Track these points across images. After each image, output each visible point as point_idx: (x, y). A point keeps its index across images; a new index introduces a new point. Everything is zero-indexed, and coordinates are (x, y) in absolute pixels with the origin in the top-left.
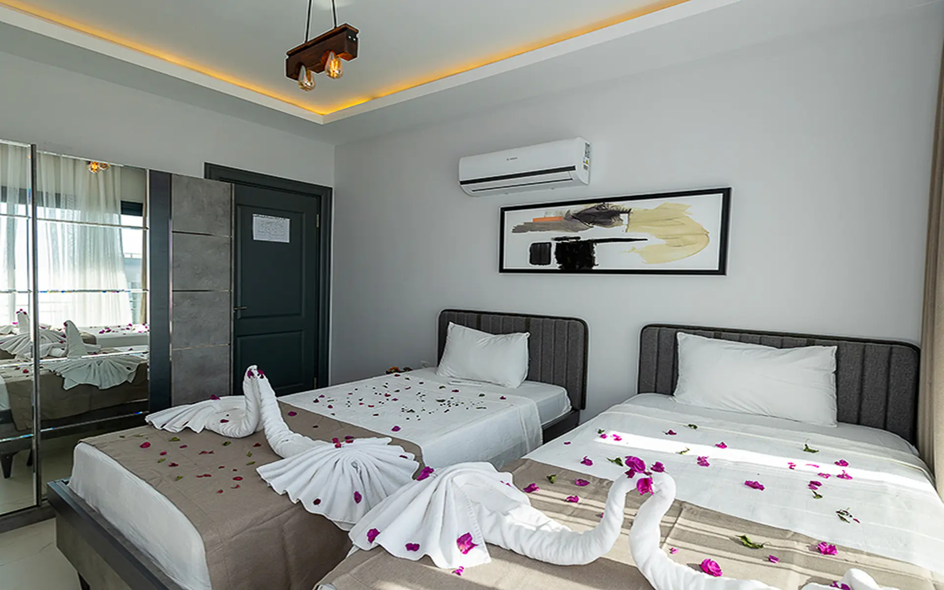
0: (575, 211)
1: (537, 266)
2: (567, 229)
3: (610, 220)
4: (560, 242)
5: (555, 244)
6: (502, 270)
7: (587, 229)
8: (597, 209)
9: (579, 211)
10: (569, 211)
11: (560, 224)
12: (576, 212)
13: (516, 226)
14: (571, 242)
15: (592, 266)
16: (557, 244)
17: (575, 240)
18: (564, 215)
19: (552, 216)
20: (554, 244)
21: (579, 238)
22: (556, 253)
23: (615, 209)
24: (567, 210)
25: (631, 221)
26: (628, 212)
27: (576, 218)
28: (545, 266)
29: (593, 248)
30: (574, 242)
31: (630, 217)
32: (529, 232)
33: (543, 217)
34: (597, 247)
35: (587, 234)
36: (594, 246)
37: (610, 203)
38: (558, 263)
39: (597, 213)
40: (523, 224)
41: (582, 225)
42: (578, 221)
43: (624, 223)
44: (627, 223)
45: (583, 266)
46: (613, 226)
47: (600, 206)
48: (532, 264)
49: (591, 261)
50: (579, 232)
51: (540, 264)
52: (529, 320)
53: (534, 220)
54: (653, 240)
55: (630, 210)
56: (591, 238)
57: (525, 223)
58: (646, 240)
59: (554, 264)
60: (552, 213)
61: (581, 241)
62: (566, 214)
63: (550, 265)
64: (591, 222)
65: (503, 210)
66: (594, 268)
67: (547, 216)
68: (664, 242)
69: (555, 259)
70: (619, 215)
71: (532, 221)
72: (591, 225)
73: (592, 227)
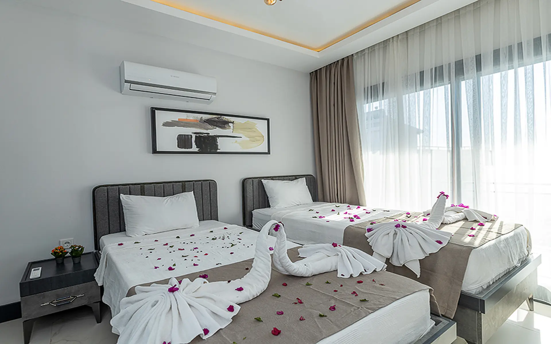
0: (205, 118)
1: (183, 149)
2: (201, 128)
3: (224, 126)
4: (198, 135)
5: (195, 136)
6: (155, 152)
7: (213, 129)
8: (218, 119)
9: (208, 118)
10: (202, 118)
11: (197, 125)
12: (206, 119)
13: (165, 121)
14: (204, 136)
15: (217, 150)
16: (196, 136)
17: (206, 135)
18: (199, 119)
19: (191, 118)
20: (194, 136)
21: (209, 134)
22: (196, 141)
23: (226, 120)
24: (201, 117)
25: (234, 127)
26: (233, 123)
27: (206, 122)
28: (188, 149)
29: (217, 140)
30: (206, 136)
31: (234, 125)
32: (176, 127)
33: (185, 118)
34: (219, 140)
35: (213, 132)
36: (217, 138)
37: (224, 117)
38: (197, 148)
39: (217, 121)
40: (171, 121)
41: (210, 127)
42: (208, 124)
43: (231, 128)
44: (232, 128)
45: (212, 150)
46: (226, 129)
47: (219, 117)
48: (180, 148)
49: (216, 148)
50: (209, 130)
51: (185, 148)
52: (185, 184)
53: (179, 119)
54: (244, 138)
55: (234, 122)
56: (215, 135)
57: (172, 121)
58: (241, 137)
59: (195, 148)
61: (210, 136)
62: (200, 119)
63: (192, 149)
64: (215, 126)
65: (154, 109)
66: (218, 151)
67: (188, 118)
68: (248, 139)
69: (195, 146)
70: (228, 124)
71: (177, 120)
72: (215, 127)
73: (216, 128)
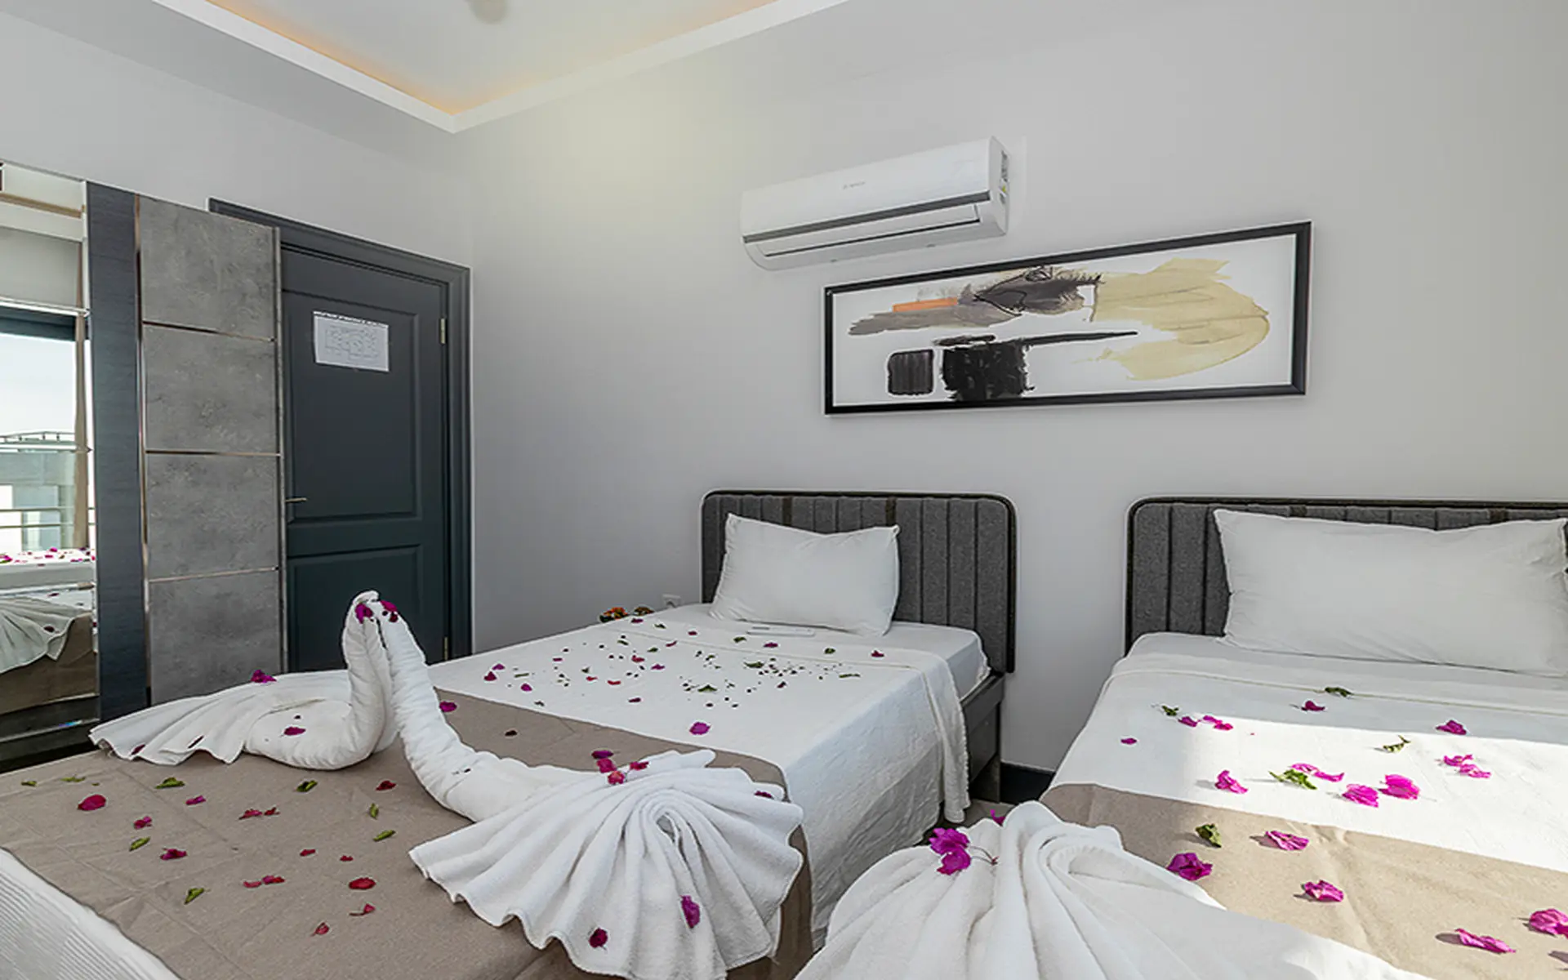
0: (982, 286)
1: (906, 396)
2: (965, 321)
3: (1057, 300)
4: (952, 348)
5: (942, 353)
6: (830, 409)
7: (1009, 319)
8: (1028, 279)
9: (990, 285)
10: (968, 287)
11: (951, 313)
12: (985, 288)
13: (856, 321)
14: (975, 346)
15: (1022, 391)
16: (945, 351)
17: (983, 343)
18: (959, 296)
19: (935, 298)
20: (938, 353)
21: (993, 338)
22: (945, 370)
23: (1066, 276)
24: (965, 285)
25: (1099, 299)
26: (1095, 281)
27: (983, 300)
28: (920, 396)
29: (1023, 355)
30: (983, 346)
31: (1099, 290)
32: (886, 331)
33: (914, 300)
34: (1030, 355)
35: (1007, 328)
36: (1024, 351)
37: (1054, 266)
38: (947, 389)
39: (1026, 287)
40: (872, 317)
41: (998, 313)
42: (990, 305)
43: (1085, 303)
44: (1092, 303)
45: (1000, 393)
46: (1064, 311)
47: (1035, 273)
48: (895, 393)
49: (1019, 383)
50: (991, 326)
51: (911, 394)
52: (894, 502)
53: (895, 307)
54: (1148, 334)
55: (1099, 277)
56: (1017, 338)
57: (876, 315)
58: (1135, 333)
59: (941, 392)
60: (934, 291)
61: (997, 344)
62: (963, 293)
63: (931, 394)
64: (1017, 306)
65: (830, 292)
66: (1025, 394)
67: (923, 299)
68: (1171, 336)
69: (943, 382)
70: (1075, 288)
71: (890, 310)
72: (1016, 311)
73: (1020, 315)
